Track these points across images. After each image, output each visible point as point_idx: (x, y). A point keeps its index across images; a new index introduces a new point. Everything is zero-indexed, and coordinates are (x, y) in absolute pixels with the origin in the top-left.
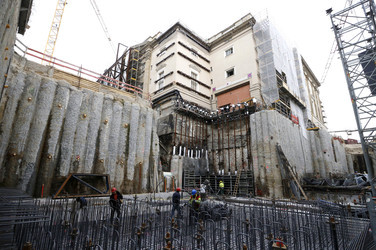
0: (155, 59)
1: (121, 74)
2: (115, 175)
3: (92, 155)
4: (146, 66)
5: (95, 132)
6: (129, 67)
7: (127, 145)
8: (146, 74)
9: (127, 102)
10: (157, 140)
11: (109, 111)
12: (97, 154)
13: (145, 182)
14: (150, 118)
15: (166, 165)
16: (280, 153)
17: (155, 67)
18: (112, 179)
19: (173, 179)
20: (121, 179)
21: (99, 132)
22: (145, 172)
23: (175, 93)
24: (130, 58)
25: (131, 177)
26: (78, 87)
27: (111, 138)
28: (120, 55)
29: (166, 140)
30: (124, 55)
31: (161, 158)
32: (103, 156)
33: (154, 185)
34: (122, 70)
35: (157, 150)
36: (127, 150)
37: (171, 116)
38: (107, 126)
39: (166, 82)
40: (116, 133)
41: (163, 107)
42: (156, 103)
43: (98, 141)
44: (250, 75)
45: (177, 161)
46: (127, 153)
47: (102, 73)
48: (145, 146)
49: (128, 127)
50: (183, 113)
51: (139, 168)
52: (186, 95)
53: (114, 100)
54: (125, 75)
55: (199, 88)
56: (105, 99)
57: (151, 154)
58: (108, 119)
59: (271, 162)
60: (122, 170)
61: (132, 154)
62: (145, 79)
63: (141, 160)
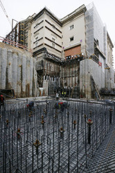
0: (33, 30)
1: (15, 38)
2: (17, 89)
4: (29, 34)
5: (5, 69)
6: (19, 34)
7: (22, 76)
8: (29, 38)
9: (20, 54)
10: (36, 73)
11: (11, 59)
12: (7, 80)
13: (31, 92)
14: (32, 62)
15: (41, 85)
16: (92, 79)
17: (33, 34)
18: (15, 91)
19: (44, 90)
20: (20, 91)
21: (7, 69)
22: (31, 88)
23: (44, 49)
24: (19, 28)
25: (24, 90)
27: (13, 72)
28: (14, 27)
29: (40, 73)
30: (16, 27)
31: (38, 81)
32: (10, 81)
33: (35, 94)
34: (16, 36)
35: (36, 78)
36: (22, 78)
37: (42, 61)
38: (11, 66)
39: (39, 43)
40: (16, 70)
41: (38, 56)
42: (35, 54)
43: (7, 73)
44: (81, 41)
45: (45, 83)
46: (22, 79)
47: (5, 37)
48: (30, 76)
49: (21, 67)
50: (48, 59)
51: (28, 86)
52: (50, 51)
53: (13, 53)
54: (18, 38)
55: (56, 47)
56: (8, 52)
57: (33, 80)
58: (11, 62)
59: (88, 83)
60: (20, 87)
61: (24, 79)
62: (28, 41)
63: (28, 82)
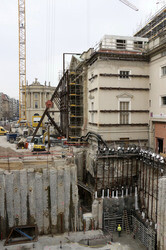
2: (43, 222)
3: (25, 213)
5: (25, 198)
7: (49, 202)
9: (45, 170)
10: (76, 192)
11: (32, 181)
12: (29, 212)
13: (67, 224)
19: (92, 220)
20: (47, 225)
21: (28, 197)
22: (67, 218)
25: (54, 223)
26: (9, 170)
27: (36, 199)
32: (32, 213)
35: (76, 199)
36: (49, 205)
38: (32, 193)
43: (28, 203)
46: (49, 207)
49: (49, 188)
51: (61, 217)
53: (35, 171)
56: (28, 173)
57: (71, 204)
58: (32, 187)
60: (47, 219)
61: (54, 207)
